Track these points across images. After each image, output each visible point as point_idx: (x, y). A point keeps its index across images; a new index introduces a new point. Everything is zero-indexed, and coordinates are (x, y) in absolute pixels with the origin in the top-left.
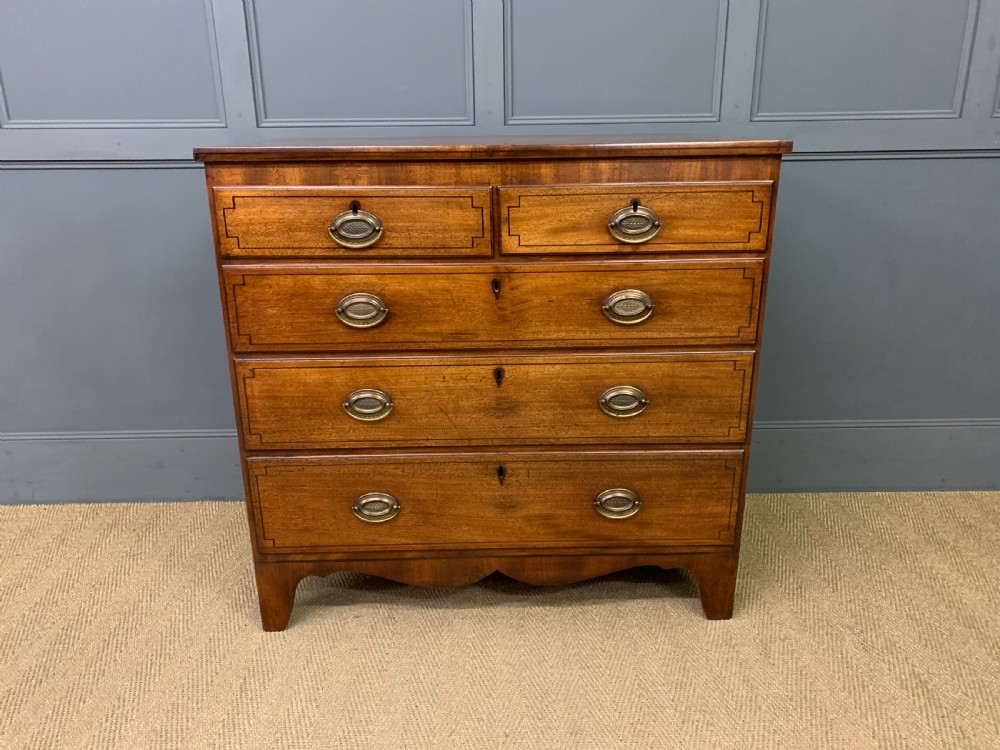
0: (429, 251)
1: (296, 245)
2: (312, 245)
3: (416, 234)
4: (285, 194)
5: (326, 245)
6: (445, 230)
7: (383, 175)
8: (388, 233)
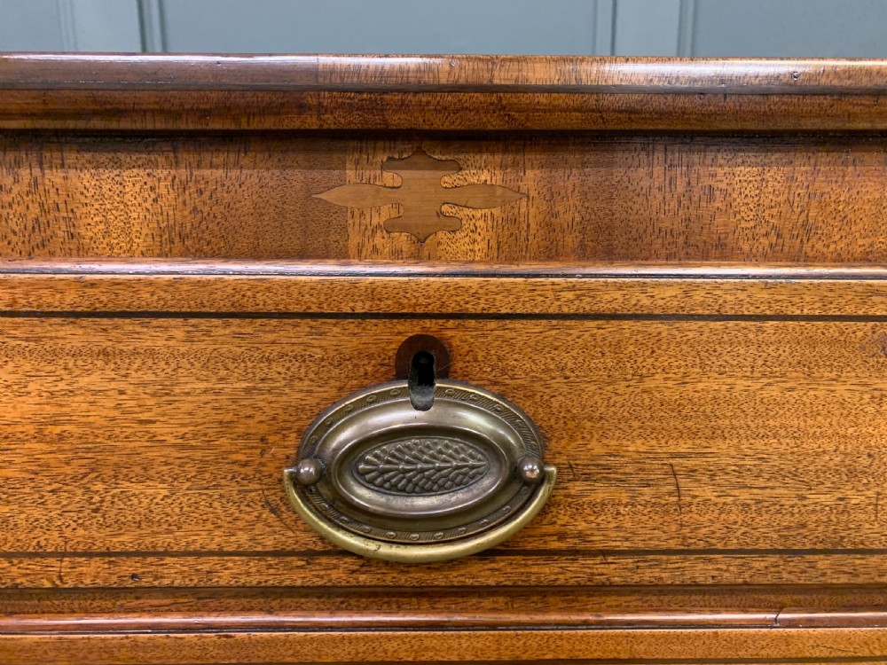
0: (759, 564)
1: (126, 540)
2: (200, 540)
3: (708, 493)
4: (70, 300)
5: (269, 543)
6: (852, 473)
7: (569, 211)
8: (576, 488)
